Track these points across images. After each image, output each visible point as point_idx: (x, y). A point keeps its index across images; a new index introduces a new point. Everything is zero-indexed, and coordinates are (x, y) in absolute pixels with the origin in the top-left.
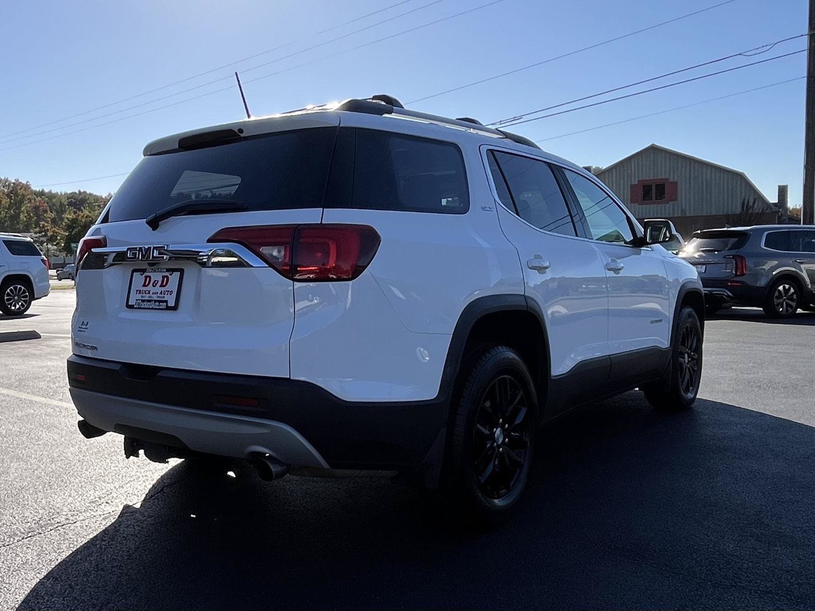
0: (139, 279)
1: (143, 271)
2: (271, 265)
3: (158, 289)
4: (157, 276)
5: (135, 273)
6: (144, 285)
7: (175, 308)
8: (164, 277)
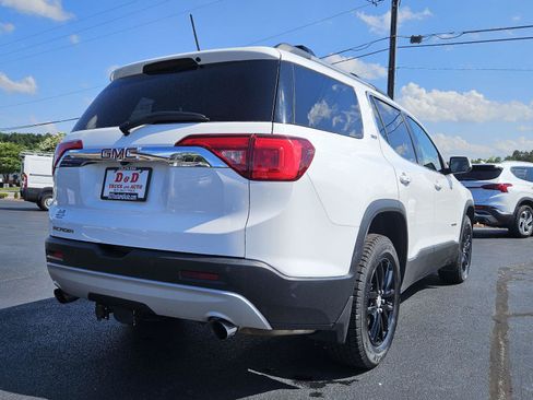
0: (112, 175)
1: (116, 169)
2: (230, 167)
3: (129, 184)
4: (128, 173)
5: (109, 172)
6: (117, 181)
7: (144, 200)
8: (134, 174)
